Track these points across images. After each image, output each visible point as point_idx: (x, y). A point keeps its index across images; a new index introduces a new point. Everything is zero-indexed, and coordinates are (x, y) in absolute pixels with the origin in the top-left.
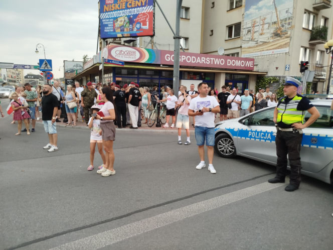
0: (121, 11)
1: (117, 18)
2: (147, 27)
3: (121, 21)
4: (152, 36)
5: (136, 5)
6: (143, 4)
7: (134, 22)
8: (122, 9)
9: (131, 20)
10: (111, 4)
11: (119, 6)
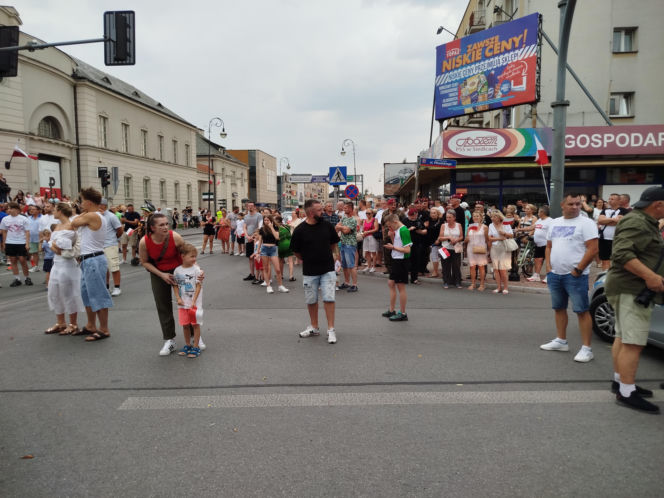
0: (473, 66)
1: (465, 79)
2: (523, 87)
3: (473, 84)
4: (534, 103)
5: (503, 50)
6: (517, 45)
7: (497, 81)
8: (476, 62)
9: (492, 80)
10: (456, 56)
11: (470, 57)
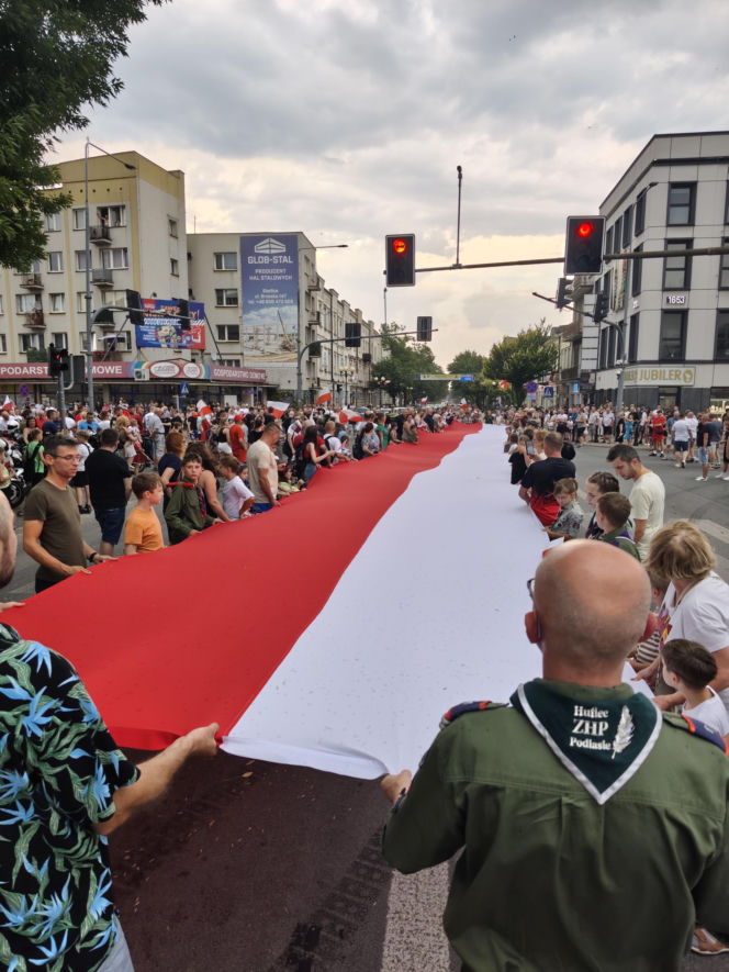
0: (165, 320)
1: (160, 326)
2: (199, 341)
3: (166, 331)
4: (203, 350)
